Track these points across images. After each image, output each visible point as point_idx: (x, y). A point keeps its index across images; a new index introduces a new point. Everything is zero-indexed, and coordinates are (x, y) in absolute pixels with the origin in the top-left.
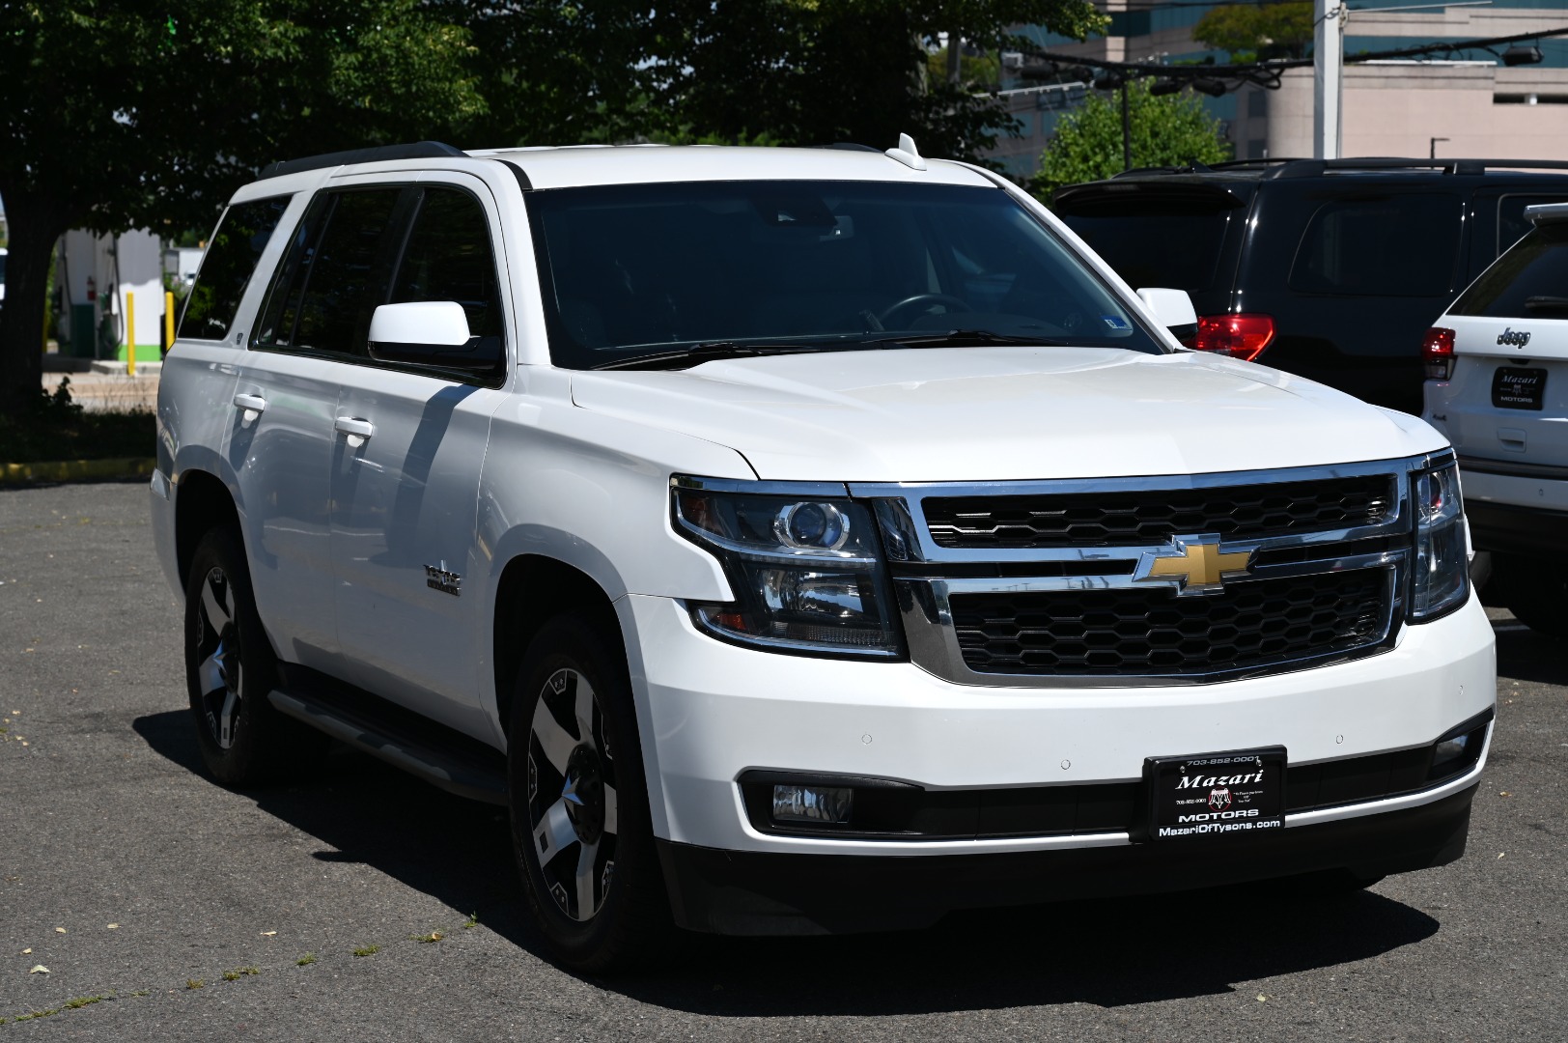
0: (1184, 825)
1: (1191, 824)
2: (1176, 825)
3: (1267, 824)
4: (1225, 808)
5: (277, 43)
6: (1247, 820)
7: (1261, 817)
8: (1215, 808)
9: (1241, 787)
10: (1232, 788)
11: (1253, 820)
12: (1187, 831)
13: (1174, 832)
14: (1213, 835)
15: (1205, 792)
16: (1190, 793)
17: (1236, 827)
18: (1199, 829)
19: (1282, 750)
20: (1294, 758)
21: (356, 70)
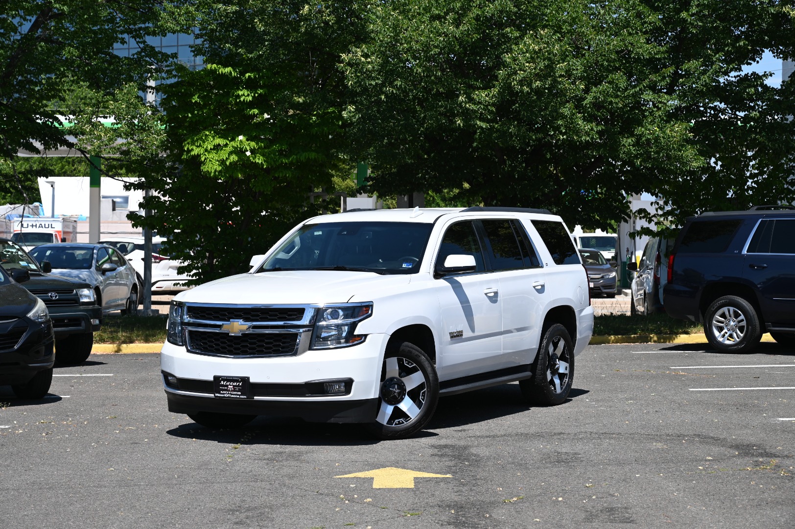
0: (222, 394)
1: (224, 394)
2: (220, 393)
3: (243, 397)
4: (232, 391)
5: (587, 134)
6: (238, 395)
7: (241, 395)
8: (229, 391)
9: (236, 386)
10: (234, 386)
11: (239, 395)
12: (222, 395)
13: (219, 395)
14: (229, 397)
15: (227, 386)
16: (223, 386)
17: (235, 396)
18: (225, 395)
19: (248, 378)
20: (252, 380)
21: (633, 146)
